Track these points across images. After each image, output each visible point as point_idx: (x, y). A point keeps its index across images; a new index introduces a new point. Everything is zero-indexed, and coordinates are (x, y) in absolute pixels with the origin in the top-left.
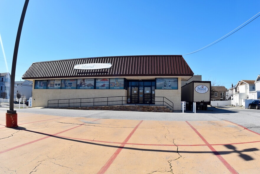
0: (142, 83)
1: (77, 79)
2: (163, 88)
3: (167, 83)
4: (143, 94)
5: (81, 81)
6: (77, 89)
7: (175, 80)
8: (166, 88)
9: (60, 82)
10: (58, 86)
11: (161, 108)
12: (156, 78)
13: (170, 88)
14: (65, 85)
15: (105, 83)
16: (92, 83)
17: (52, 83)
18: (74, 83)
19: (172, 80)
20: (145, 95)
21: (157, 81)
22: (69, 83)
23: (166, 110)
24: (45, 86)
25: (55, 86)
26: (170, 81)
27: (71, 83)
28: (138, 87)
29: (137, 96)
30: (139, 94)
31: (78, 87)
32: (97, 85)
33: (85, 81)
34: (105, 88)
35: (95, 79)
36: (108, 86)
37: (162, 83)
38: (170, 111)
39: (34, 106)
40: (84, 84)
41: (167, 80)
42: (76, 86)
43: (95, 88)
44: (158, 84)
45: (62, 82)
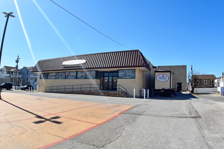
0: (111, 74)
1: (66, 72)
2: (123, 78)
3: (127, 73)
4: (111, 82)
5: (68, 74)
6: (65, 79)
7: (133, 71)
8: (126, 77)
9: (55, 74)
10: (54, 77)
11: (117, 94)
12: (118, 70)
13: (129, 77)
14: (58, 76)
15: (83, 75)
16: (75, 74)
17: (51, 75)
18: (64, 74)
19: (131, 71)
20: (113, 84)
21: (119, 72)
22: (61, 75)
23: (120, 95)
24: (46, 77)
25: (52, 77)
26: (129, 72)
27: (62, 75)
28: (108, 77)
29: (107, 84)
30: (109, 82)
31: (66, 78)
32: (78, 76)
33: (71, 73)
34: (83, 78)
35: (77, 72)
36: (85, 76)
37: (123, 73)
38: (124, 96)
39: (40, 91)
40: (70, 75)
41: (127, 71)
42: (65, 77)
43: (77, 78)
44: (120, 74)
45: (57, 74)
